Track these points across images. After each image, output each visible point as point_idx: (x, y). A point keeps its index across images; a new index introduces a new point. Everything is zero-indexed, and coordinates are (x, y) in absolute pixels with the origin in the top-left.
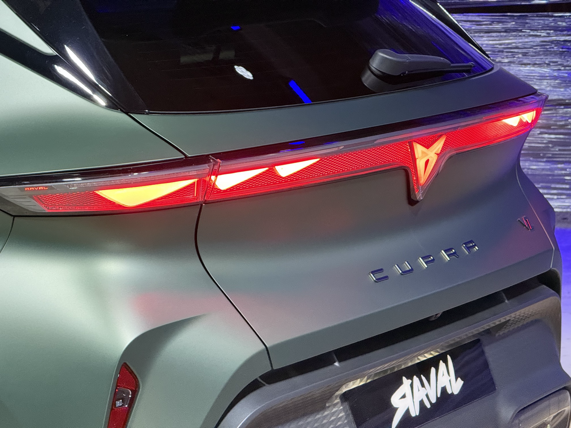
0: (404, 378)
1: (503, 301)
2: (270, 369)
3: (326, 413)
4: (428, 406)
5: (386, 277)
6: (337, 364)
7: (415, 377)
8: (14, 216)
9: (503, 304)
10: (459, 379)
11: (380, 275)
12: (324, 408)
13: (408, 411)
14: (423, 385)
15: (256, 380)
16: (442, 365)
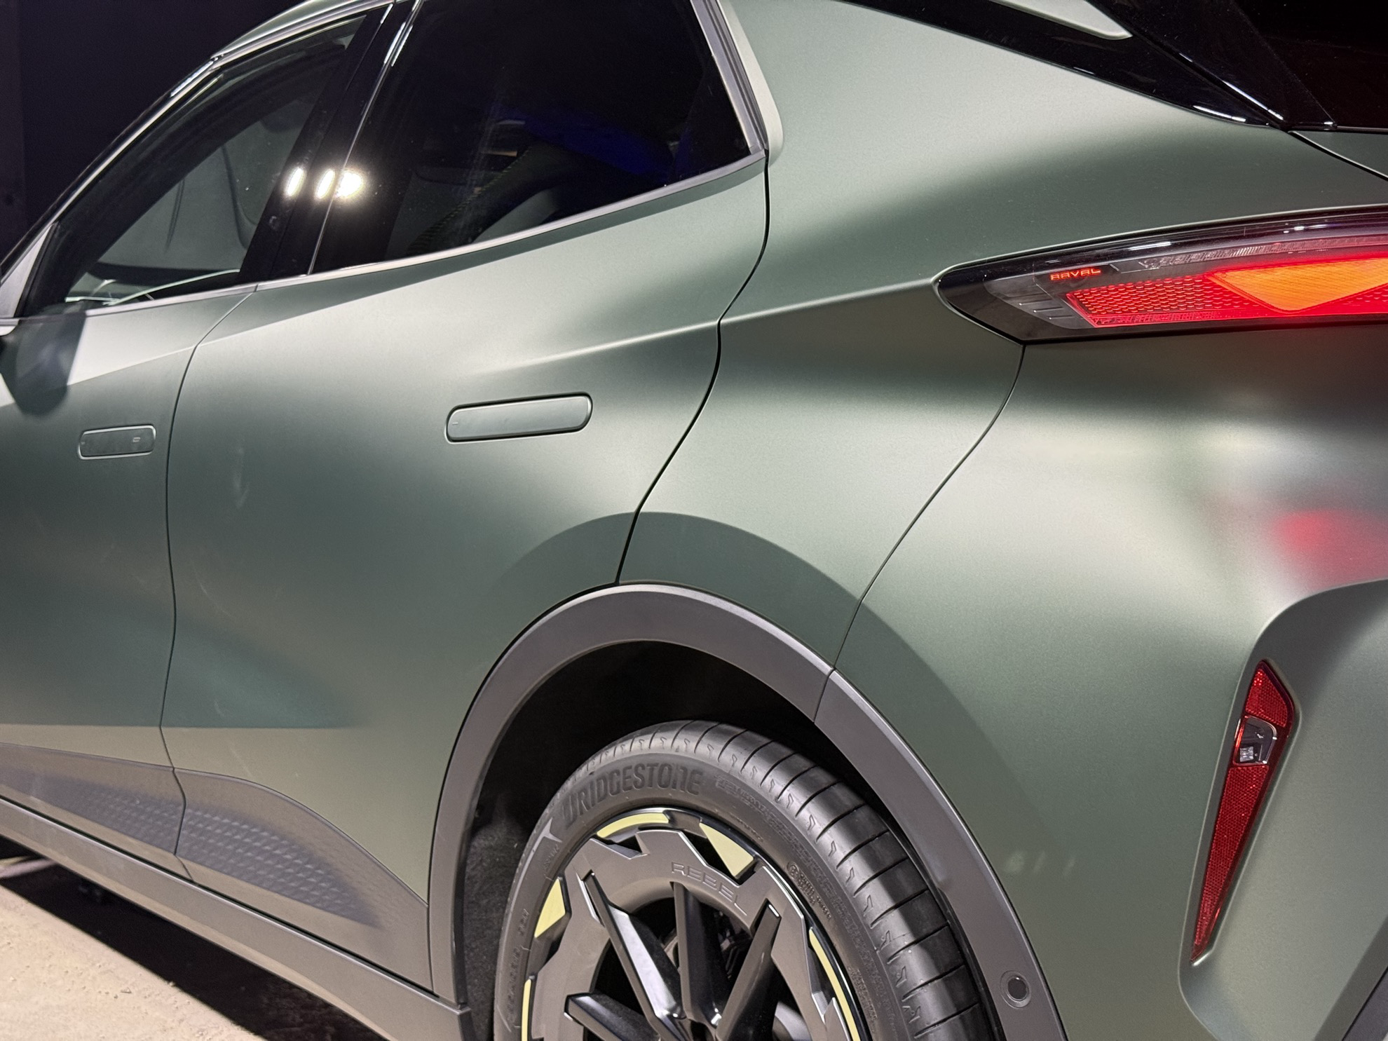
8: (1026, 343)
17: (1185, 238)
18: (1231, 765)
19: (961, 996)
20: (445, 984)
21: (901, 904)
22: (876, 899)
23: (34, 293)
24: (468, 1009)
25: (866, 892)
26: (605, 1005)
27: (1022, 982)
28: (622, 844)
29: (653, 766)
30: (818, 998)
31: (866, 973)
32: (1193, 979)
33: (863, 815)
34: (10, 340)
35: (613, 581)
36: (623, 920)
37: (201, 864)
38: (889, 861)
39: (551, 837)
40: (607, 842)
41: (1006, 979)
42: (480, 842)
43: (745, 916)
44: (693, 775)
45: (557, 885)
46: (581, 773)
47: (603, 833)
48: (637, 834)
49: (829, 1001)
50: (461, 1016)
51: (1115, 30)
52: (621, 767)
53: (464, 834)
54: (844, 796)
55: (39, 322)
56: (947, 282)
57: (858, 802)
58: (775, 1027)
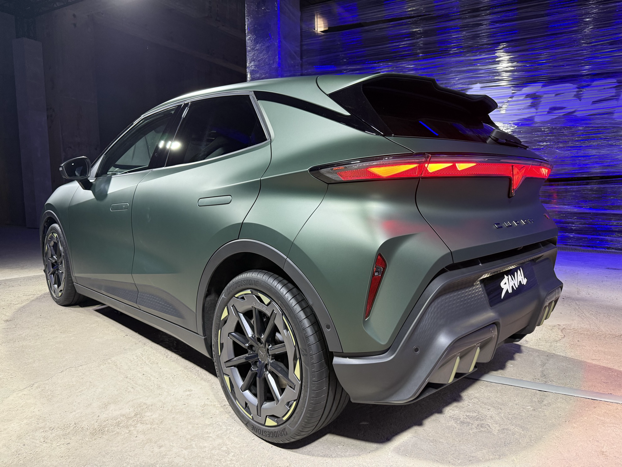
0: (505, 276)
1: (541, 247)
2: (452, 263)
3: (474, 288)
4: (515, 289)
5: (502, 227)
6: (480, 264)
7: (509, 275)
8: (328, 184)
9: (541, 248)
10: (525, 278)
11: (499, 226)
12: (473, 285)
13: (507, 290)
14: (513, 280)
15: (444, 268)
16: (519, 271)
17: (363, 160)
18: (373, 276)
19: (316, 329)
20: (200, 331)
21: (303, 309)
22: (297, 308)
23: (99, 171)
24: (206, 337)
25: (295, 307)
26: (237, 335)
27: (329, 325)
28: (241, 298)
29: (247, 280)
30: (285, 331)
31: (295, 325)
32: (365, 323)
33: (295, 290)
34: (94, 183)
35: (237, 238)
36: (241, 315)
37: (143, 306)
38: (300, 300)
39: (224, 297)
40: (237, 298)
41: (326, 325)
42: (208, 299)
43: (268, 313)
44: (256, 282)
45: (226, 309)
46: (231, 282)
47: (236, 296)
48: (244, 296)
49: (287, 331)
50: (204, 339)
51: (347, 113)
52: (240, 281)
53: (204, 297)
54: (290, 286)
55: (101, 178)
56: (311, 170)
57: (294, 287)
58: (276, 338)
